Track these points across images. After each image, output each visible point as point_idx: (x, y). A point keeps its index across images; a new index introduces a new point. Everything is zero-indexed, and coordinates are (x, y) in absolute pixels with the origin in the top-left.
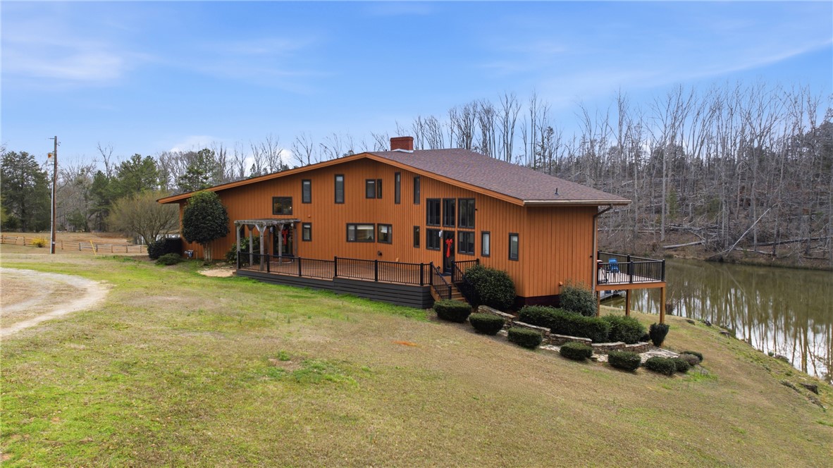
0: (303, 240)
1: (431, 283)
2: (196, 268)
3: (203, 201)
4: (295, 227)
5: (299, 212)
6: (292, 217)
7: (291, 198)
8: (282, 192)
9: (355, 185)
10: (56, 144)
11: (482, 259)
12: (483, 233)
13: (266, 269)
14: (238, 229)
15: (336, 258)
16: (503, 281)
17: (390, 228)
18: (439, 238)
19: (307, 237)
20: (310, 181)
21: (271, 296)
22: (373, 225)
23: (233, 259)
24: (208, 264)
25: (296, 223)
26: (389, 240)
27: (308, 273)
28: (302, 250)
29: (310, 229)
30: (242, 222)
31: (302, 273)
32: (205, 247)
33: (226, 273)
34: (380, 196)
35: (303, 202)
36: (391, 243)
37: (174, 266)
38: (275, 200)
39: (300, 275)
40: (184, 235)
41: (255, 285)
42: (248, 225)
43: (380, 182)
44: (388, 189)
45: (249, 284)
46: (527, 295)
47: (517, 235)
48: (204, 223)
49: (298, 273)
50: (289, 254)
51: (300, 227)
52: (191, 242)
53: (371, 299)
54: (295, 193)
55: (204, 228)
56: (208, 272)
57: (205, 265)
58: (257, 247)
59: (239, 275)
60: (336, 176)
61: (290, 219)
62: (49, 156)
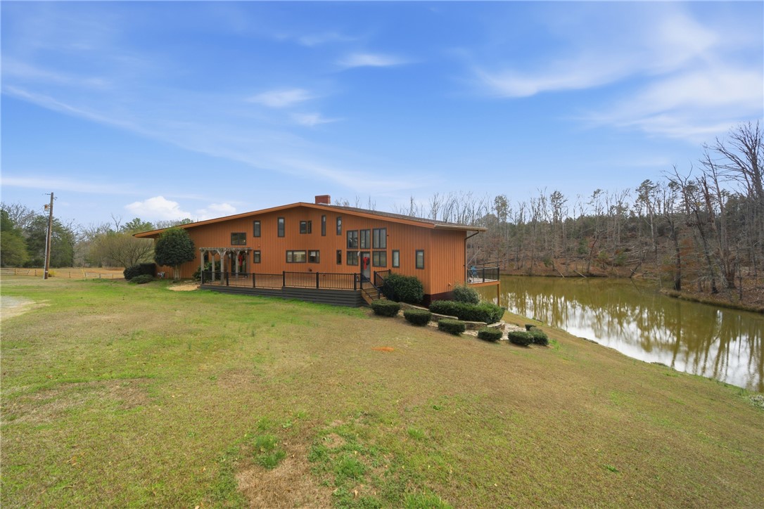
0: (254, 262)
1: (361, 288)
2: (166, 285)
3: (173, 234)
4: (248, 254)
5: (251, 243)
6: (246, 246)
7: (245, 234)
8: (238, 230)
9: (293, 226)
10: (52, 198)
11: (393, 269)
12: (393, 252)
13: (225, 283)
14: (202, 254)
15: (284, 272)
16: (415, 283)
17: (318, 253)
18: (357, 257)
19: (257, 260)
20: (259, 222)
21: (230, 304)
22: (305, 251)
23: (198, 277)
24: (176, 282)
25: (249, 251)
26: (318, 261)
27: (260, 284)
28: (253, 268)
29: (259, 255)
30: (206, 249)
31: (256, 285)
32: (175, 269)
33: (191, 287)
34: (310, 232)
35: (254, 236)
36: (319, 263)
37: (146, 285)
38: (233, 234)
39: (254, 286)
40: (156, 260)
41: (216, 296)
42: (211, 252)
43: (310, 222)
44: (316, 227)
45: (211, 295)
46: (432, 293)
47: (422, 251)
48: (174, 251)
49: (252, 285)
50: (243, 273)
51: (252, 254)
52: (162, 266)
53: (314, 302)
54: (248, 230)
55: (172, 254)
56: (176, 288)
57: (174, 282)
58: (218, 268)
59: (203, 288)
60: (279, 218)
61: (246, 248)
62: (46, 207)
